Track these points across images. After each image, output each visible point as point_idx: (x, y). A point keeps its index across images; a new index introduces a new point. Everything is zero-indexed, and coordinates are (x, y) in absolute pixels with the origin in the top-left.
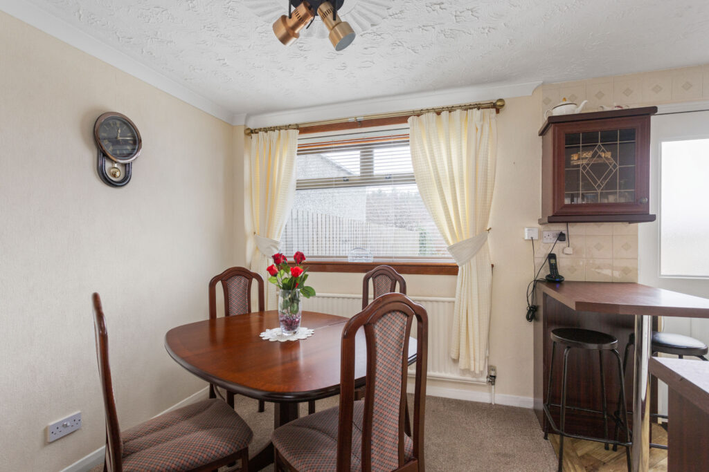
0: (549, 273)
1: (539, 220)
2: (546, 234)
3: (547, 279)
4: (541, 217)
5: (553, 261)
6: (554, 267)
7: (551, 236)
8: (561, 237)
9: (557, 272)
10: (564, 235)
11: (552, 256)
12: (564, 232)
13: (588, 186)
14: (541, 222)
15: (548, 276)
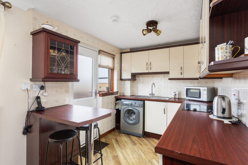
0: (37, 106)
1: (30, 79)
2: (34, 86)
3: (36, 110)
4: (31, 78)
5: (39, 100)
6: (39, 103)
7: (37, 87)
8: (42, 88)
9: (41, 105)
10: (44, 87)
11: (38, 98)
12: (44, 85)
13: (58, 65)
14: (31, 80)
15: (37, 108)
